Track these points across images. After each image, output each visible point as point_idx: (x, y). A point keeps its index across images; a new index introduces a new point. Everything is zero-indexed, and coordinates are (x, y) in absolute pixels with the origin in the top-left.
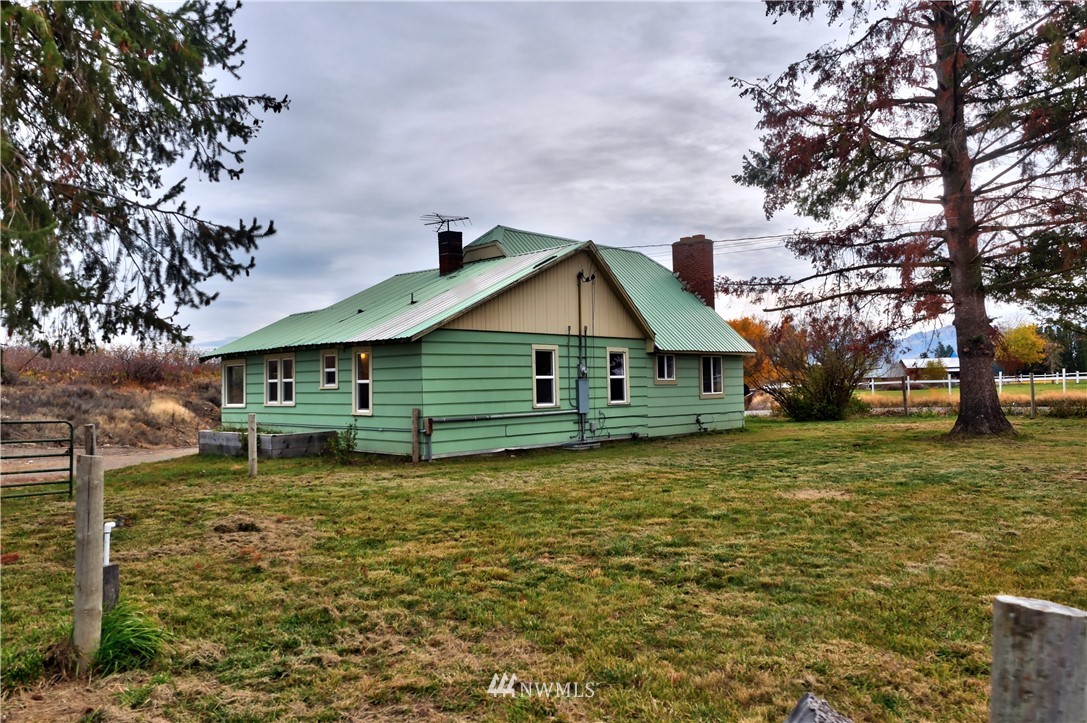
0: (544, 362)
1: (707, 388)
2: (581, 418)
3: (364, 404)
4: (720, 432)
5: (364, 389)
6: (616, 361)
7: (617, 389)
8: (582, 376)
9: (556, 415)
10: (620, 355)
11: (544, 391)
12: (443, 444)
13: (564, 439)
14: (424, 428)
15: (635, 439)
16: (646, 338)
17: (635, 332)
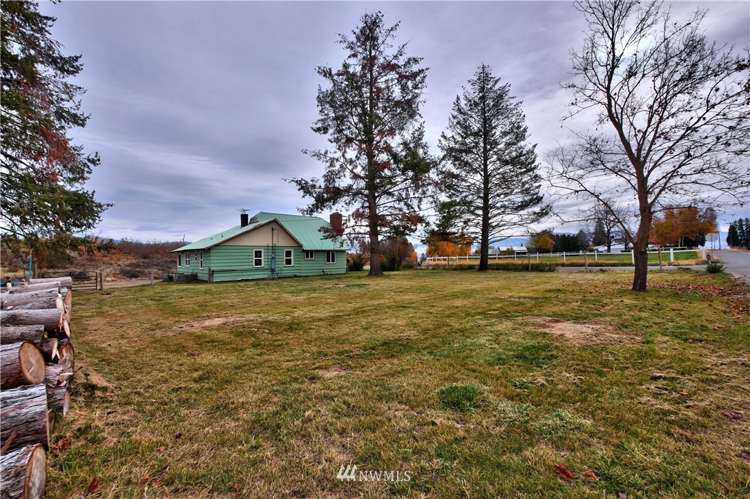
0: (258, 254)
1: (328, 260)
2: (273, 270)
3: (201, 266)
4: (331, 275)
5: (202, 262)
6: (288, 254)
7: (288, 262)
8: (273, 258)
9: (263, 269)
10: (290, 252)
11: (258, 262)
12: (218, 278)
13: (266, 276)
14: (212, 273)
15: (296, 276)
16: (300, 246)
17: (295, 245)
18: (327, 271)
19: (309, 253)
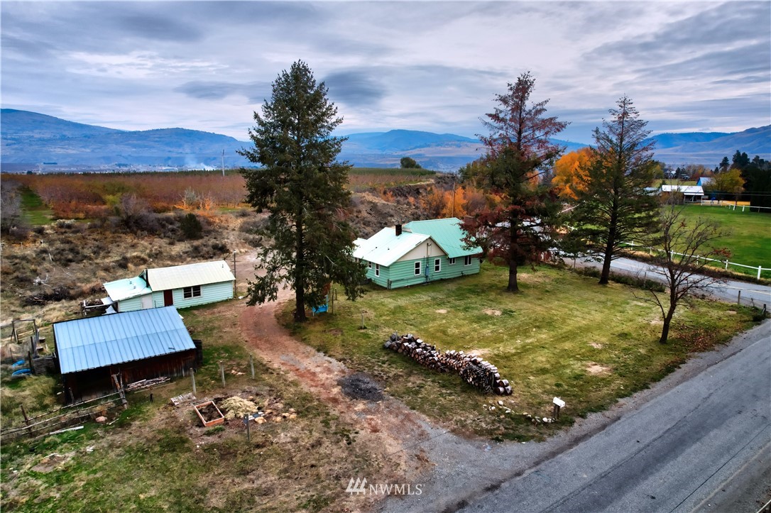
0: (417, 265)
1: (466, 264)
2: (427, 277)
3: (377, 274)
4: (468, 276)
5: (377, 271)
6: (437, 262)
7: (437, 268)
8: (427, 267)
9: (421, 277)
10: (438, 260)
11: (417, 272)
12: (394, 286)
13: (422, 282)
14: (390, 283)
15: (442, 280)
16: (446, 255)
17: (442, 254)
18: (466, 273)
19: (452, 260)
